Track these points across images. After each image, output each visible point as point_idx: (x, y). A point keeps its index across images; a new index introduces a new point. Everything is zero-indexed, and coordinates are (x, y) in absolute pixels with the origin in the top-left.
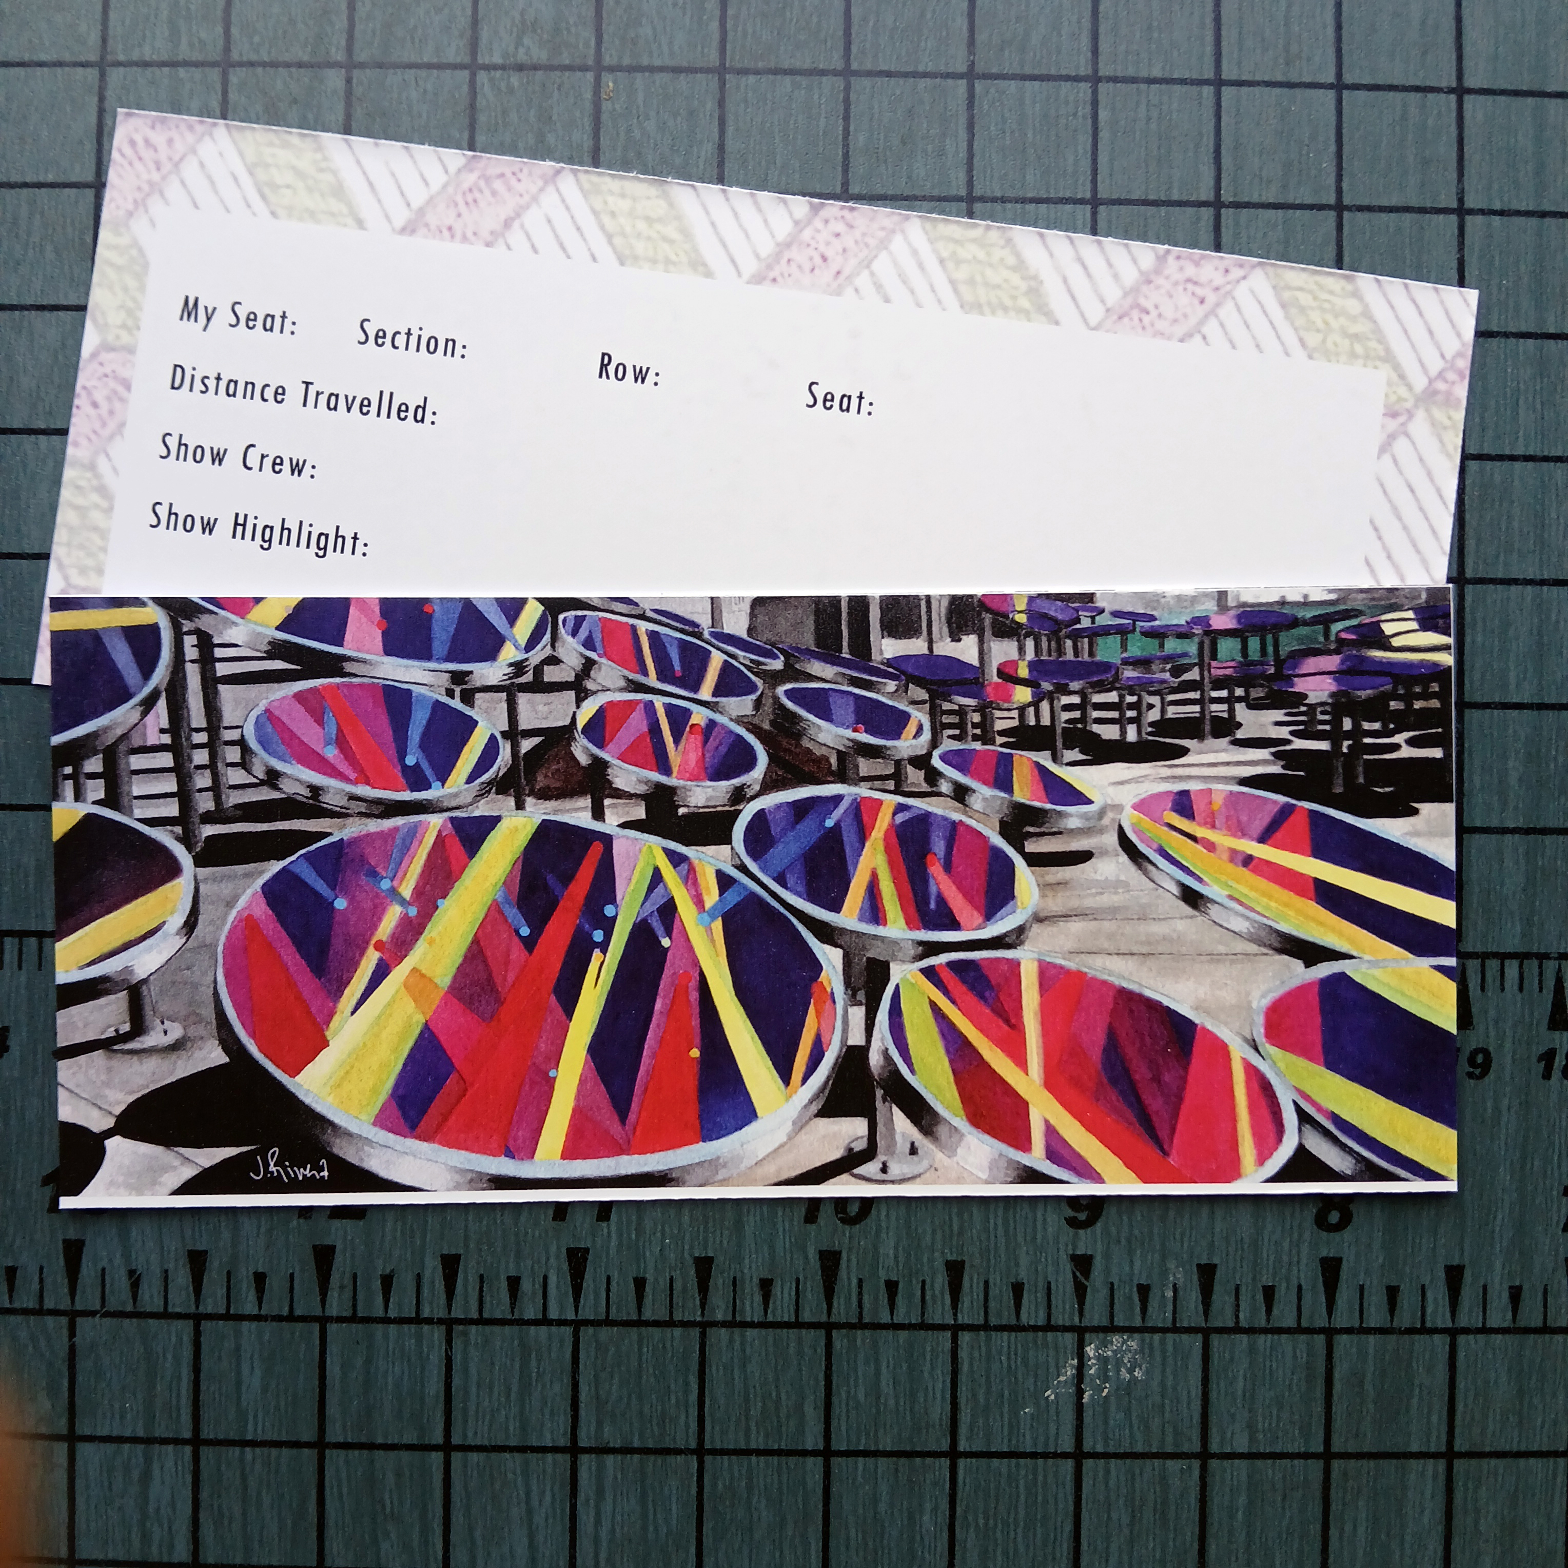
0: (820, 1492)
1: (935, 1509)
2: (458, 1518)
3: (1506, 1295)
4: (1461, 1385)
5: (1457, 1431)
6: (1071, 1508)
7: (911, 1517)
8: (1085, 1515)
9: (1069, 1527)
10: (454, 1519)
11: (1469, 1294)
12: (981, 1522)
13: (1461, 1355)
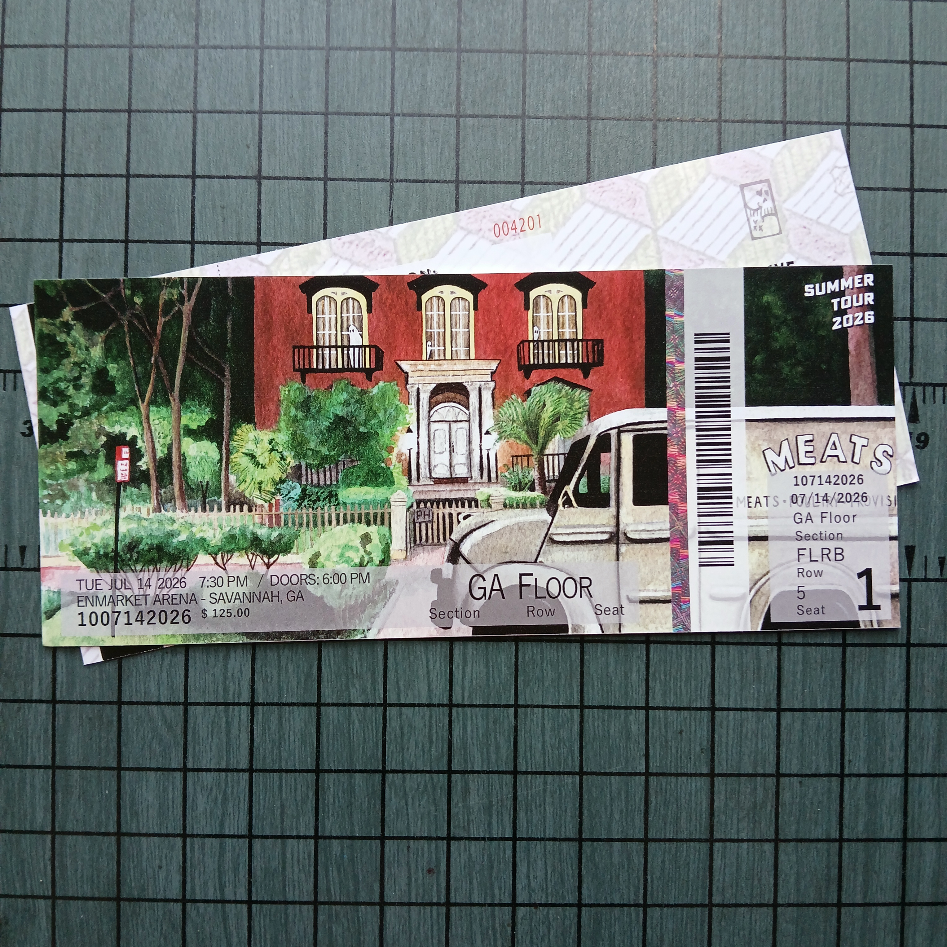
0: (578, 661)
1: (638, 671)
2: (391, 675)
3: (937, 561)
4: (914, 607)
5: (912, 633)
6: (710, 670)
7: (626, 674)
8: (717, 675)
9: (709, 680)
10: (389, 676)
11: (917, 560)
12: (663, 677)
13: (914, 592)
